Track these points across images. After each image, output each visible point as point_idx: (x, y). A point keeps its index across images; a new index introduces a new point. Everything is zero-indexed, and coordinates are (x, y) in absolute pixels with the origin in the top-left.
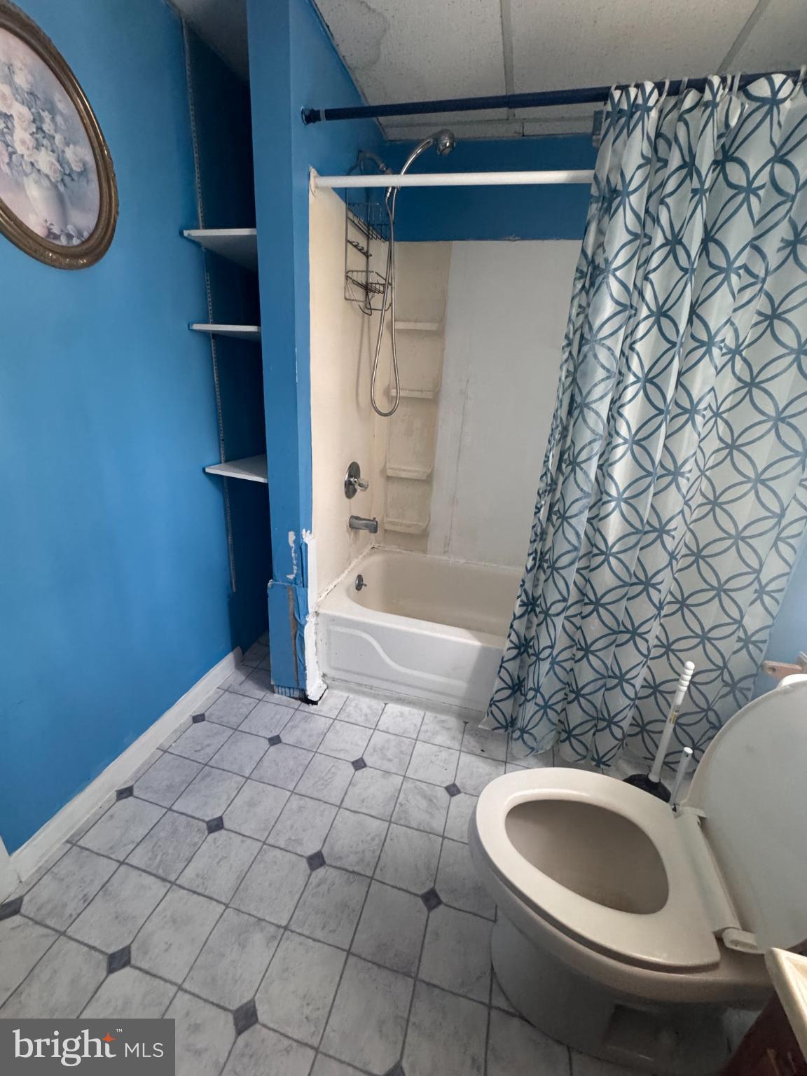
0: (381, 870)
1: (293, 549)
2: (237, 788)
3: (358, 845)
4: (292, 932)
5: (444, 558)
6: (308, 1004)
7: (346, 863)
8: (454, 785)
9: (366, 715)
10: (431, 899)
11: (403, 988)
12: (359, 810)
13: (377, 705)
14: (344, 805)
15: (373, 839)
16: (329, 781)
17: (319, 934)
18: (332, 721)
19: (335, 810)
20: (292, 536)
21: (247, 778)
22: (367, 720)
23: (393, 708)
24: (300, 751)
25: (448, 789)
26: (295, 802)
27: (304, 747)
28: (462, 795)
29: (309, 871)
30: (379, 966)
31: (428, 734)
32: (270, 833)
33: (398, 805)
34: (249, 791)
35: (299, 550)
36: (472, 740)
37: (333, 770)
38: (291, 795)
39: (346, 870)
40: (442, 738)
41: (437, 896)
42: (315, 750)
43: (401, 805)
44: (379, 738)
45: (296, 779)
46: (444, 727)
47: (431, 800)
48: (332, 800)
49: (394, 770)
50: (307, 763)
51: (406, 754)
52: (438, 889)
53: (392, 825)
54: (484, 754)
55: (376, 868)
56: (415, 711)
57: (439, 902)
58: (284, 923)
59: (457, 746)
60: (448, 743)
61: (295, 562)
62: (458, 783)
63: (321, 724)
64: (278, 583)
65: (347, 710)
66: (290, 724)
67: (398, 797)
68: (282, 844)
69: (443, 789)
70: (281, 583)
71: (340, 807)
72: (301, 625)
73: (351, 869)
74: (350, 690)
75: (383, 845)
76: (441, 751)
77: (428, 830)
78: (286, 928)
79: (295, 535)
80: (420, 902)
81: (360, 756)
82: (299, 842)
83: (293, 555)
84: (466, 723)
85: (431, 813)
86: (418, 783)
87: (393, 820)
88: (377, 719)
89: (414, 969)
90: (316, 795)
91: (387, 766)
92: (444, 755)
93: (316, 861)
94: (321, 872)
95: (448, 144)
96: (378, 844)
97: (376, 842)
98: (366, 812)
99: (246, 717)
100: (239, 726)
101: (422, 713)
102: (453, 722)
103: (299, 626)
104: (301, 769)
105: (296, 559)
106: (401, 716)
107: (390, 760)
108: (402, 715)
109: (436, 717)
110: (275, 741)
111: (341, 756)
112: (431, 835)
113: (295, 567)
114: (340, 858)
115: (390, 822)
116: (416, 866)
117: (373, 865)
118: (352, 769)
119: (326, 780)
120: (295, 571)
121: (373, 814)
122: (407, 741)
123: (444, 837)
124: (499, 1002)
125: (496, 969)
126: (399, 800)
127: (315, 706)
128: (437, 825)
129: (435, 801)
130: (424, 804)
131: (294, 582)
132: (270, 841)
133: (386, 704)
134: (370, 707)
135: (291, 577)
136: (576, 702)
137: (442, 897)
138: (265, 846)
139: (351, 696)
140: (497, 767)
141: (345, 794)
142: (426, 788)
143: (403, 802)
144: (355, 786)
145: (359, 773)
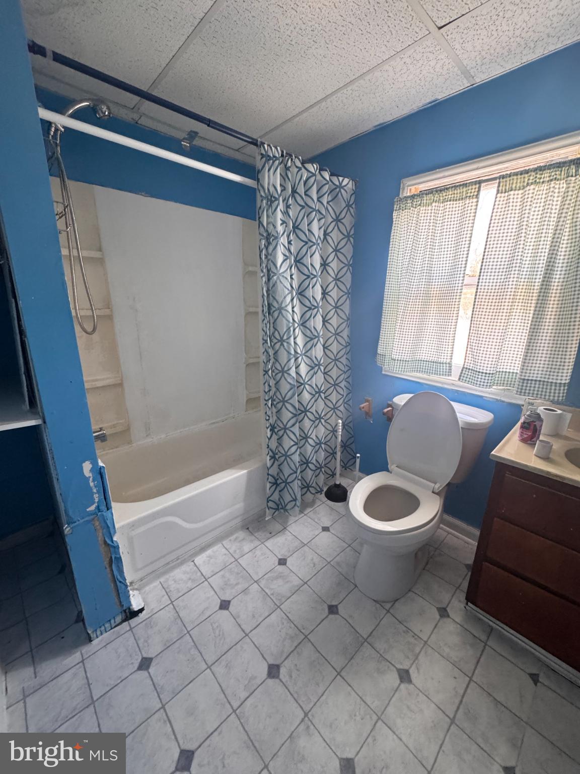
0: (304, 629)
1: (91, 479)
2: (165, 722)
3: (280, 636)
4: (310, 711)
5: (149, 440)
6: (355, 715)
7: (288, 649)
8: (280, 560)
9: (190, 579)
10: (333, 610)
11: (367, 650)
12: (258, 623)
13: (188, 567)
14: (247, 631)
15: (283, 624)
16: (221, 633)
17: (321, 690)
18: (171, 606)
19: (247, 640)
20: (87, 467)
21: (163, 707)
22: (193, 581)
23: (199, 560)
24: (177, 644)
25: (280, 564)
26: (219, 669)
27: (175, 640)
28: (288, 559)
29: (277, 681)
30: (352, 658)
31: (238, 551)
32: (229, 703)
33: (272, 597)
34: (176, 711)
35: (99, 476)
36: (260, 533)
37: (215, 626)
38: (211, 670)
39: (292, 651)
40: (247, 547)
41: (333, 606)
42: (186, 632)
43: (272, 594)
44: (216, 581)
45: (199, 658)
46: (240, 541)
47: (281, 577)
48: (239, 637)
49: (247, 585)
50: (193, 644)
51: (241, 572)
52: (329, 604)
53: (281, 607)
54: (273, 534)
55: (301, 632)
56: (215, 548)
57: (336, 606)
58: (302, 715)
59: (258, 543)
60: (252, 546)
61: (95, 491)
62: (280, 557)
63: (167, 615)
64: (77, 523)
65: (172, 589)
66: (141, 642)
67: (267, 593)
68: (244, 695)
69: (279, 566)
70: (81, 521)
71: (247, 635)
72: (114, 547)
73: (293, 648)
74: (158, 577)
75: (290, 620)
76: (255, 553)
77: (296, 589)
78: (306, 715)
79: (91, 463)
80: (331, 616)
81: (219, 601)
82: (253, 678)
83: (92, 484)
84: (248, 529)
85: (288, 582)
86: (266, 576)
87: (278, 605)
88: (199, 574)
89: (361, 639)
90: (226, 648)
91: (240, 587)
92: (258, 553)
93: (273, 671)
94: (283, 671)
95: (107, 113)
96: (288, 622)
97: (285, 623)
98: (263, 618)
99: (89, 685)
100: (92, 697)
101: (220, 545)
102: (241, 534)
103: (112, 549)
104: (194, 652)
105: (96, 487)
106: (212, 558)
107: (237, 584)
108: (210, 557)
109: (230, 540)
110: (145, 664)
111: (208, 613)
112: (301, 589)
113: (96, 496)
114: (283, 652)
115: (279, 607)
116: (312, 607)
117: (298, 632)
118: (225, 612)
119: (219, 635)
120: (97, 500)
121: (267, 614)
122: (233, 566)
123: (306, 583)
124: (388, 606)
125: (375, 599)
126: (269, 594)
127: (144, 612)
128: (296, 582)
129: (282, 575)
130: (280, 582)
131: (97, 511)
132: (235, 705)
133: (193, 561)
134: (185, 573)
135: (93, 508)
136: (308, 468)
137: (334, 603)
138: (237, 711)
139: (162, 580)
140: (284, 534)
141: (239, 625)
142: (272, 575)
143: (272, 592)
144: (239, 617)
145: (231, 608)
